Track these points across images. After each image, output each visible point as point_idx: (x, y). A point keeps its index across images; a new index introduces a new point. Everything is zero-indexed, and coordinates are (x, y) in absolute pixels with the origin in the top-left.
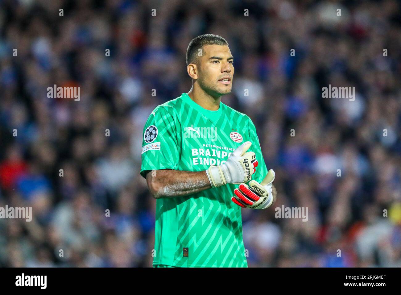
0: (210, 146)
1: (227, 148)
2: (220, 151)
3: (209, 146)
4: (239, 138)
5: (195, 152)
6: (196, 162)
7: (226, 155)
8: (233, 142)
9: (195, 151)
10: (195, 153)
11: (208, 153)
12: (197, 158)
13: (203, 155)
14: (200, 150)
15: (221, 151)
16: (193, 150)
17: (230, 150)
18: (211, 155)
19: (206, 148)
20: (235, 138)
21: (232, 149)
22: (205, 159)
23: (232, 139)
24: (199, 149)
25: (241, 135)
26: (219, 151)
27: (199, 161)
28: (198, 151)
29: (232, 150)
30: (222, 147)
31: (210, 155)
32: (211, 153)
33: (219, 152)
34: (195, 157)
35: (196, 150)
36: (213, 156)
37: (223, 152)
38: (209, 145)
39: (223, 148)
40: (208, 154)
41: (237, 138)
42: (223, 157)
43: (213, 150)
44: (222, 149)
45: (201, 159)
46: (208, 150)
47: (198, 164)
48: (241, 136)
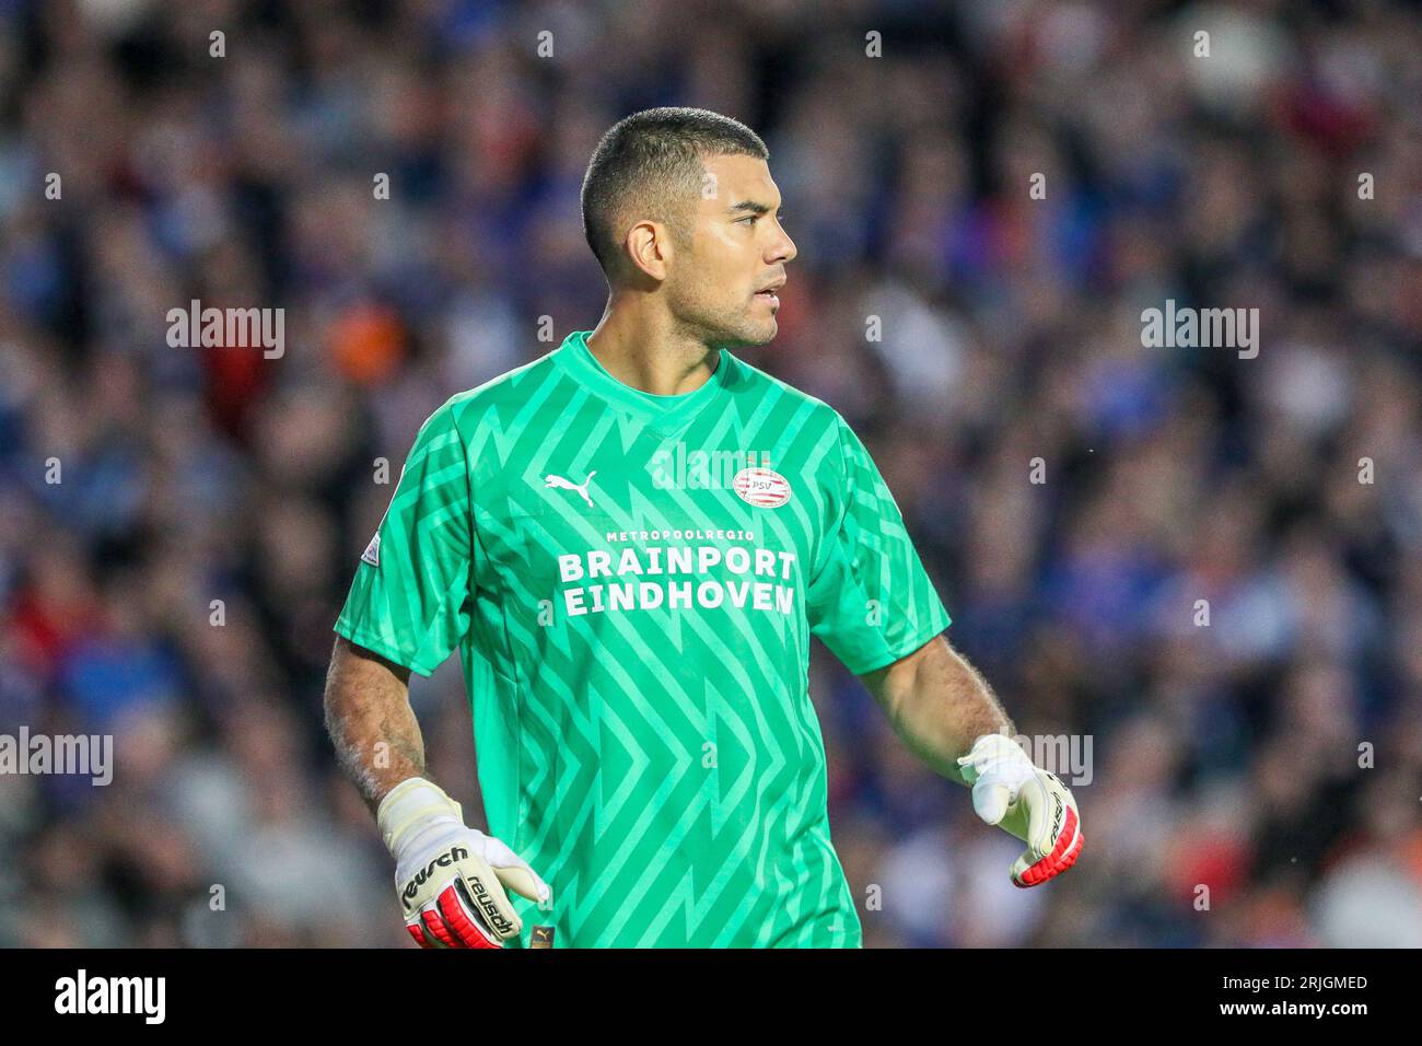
0: (638, 536)
1: (720, 532)
2: (690, 549)
3: (634, 538)
4: (776, 489)
5: (571, 568)
6: (577, 606)
7: (715, 561)
8: (747, 507)
9: (570, 563)
10: (572, 572)
11: (629, 563)
12: (580, 591)
13: (607, 573)
14: (592, 556)
15: (695, 546)
16: (563, 560)
17: (733, 537)
18: (645, 570)
19: (618, 548)
20: (757, 490)
21: (740, 533)
22: (614, 589)
23: (741, 496)
24: (589, 554)
25: (783, 479)
26: (685, 549)
27: (588, 600)
28: (585, 565)
29: (740, 538)
30: (698, 532)
31: (639, 571)
32: (644, 562)
33: (688, 551)
34: (573, 585)
35: (576, 559)
36: (650, 571)
37: (703, 551)
38: (633, 534)
39: (702, 534)
40: (630, 568)
41: (764, 491)
42: (703, 569)
43: (649, 550)
44: (699, 537)
45: (596, 590)
46: (629, 553)
47: (584, 611)
48: (786, 483)
